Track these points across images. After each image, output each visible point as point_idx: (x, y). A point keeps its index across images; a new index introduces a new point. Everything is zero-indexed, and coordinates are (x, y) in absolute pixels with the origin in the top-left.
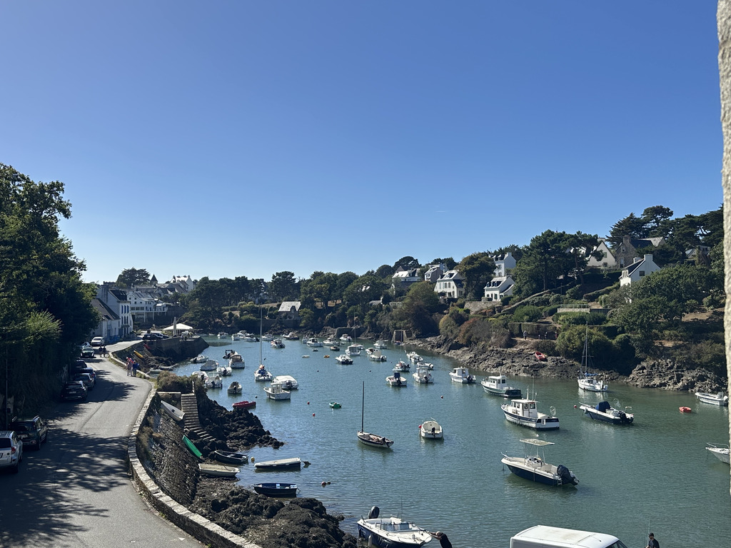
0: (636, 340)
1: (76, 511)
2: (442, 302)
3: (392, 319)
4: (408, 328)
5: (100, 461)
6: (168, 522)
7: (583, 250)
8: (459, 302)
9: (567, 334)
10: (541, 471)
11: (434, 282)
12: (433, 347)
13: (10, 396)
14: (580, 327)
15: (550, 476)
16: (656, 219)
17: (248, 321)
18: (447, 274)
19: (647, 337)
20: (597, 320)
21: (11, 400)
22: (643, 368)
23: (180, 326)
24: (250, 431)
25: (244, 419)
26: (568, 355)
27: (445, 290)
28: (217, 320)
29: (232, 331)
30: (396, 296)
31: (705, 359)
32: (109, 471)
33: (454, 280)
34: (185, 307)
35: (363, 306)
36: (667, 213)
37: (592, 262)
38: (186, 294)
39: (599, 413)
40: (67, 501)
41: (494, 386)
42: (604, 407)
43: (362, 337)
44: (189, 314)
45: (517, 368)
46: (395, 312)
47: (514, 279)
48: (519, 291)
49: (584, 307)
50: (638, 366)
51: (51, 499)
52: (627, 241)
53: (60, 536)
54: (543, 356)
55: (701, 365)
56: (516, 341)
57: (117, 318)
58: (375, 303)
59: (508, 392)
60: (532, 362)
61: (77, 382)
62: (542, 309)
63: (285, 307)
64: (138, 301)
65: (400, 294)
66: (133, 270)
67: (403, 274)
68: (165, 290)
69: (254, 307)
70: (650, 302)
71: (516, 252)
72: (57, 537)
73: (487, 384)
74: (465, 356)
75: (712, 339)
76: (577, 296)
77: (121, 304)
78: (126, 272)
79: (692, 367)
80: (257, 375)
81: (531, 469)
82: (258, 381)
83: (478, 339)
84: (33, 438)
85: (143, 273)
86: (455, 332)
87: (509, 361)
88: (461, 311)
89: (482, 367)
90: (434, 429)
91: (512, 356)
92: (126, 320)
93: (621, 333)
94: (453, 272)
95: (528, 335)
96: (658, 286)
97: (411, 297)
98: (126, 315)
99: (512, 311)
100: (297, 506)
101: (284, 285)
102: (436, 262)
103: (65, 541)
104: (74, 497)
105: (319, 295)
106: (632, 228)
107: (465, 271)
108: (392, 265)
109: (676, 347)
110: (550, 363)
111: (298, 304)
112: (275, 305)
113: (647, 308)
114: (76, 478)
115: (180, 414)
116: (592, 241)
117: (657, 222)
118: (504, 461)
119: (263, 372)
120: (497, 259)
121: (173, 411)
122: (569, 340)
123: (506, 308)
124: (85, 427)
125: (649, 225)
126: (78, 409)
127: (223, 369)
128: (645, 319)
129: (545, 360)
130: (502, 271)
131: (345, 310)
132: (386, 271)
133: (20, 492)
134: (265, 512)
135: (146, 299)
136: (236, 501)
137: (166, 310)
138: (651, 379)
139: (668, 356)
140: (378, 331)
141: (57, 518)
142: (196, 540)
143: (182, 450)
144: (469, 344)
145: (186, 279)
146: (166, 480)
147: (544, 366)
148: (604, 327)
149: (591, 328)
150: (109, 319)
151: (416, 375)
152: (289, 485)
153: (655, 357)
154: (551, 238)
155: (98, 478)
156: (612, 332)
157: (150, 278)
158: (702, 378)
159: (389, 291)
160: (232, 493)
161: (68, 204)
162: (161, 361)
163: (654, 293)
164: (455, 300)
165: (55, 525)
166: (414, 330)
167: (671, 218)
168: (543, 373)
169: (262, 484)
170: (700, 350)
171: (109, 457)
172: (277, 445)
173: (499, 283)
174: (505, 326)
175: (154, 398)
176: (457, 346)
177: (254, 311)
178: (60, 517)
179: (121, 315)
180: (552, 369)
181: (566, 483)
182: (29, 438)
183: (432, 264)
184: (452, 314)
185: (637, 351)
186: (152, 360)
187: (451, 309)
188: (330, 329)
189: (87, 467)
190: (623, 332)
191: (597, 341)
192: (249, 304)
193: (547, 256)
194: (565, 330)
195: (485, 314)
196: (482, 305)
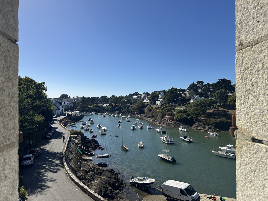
0: (194, 118)
1: (48, 180)
2: (145, 105)
3: (133, 109)
4: (137, 112)
5: (54, 162)
6: (73, 183)
7: (181, 93)
8: (150, 105)
9: (177, 115)
10: (167, 159)
11: (143, 100)
12: (143, 117)
13: (31, 140)
14: (180, 114)
15: (169, 160)
16: (200, 84)
17: (95, 109)
18: (147, 97)
19: (197, 117)
20: (184, 112)
21: (31, 141)
22: (196, 125)
23: (77, 112)
24: (95, 145)
25: (94, 142)
26: (177, 121)
27: (146, 102)
28: (87, 109)
29: (91, 112)
30: (134, 103)
31: (211, 123)
32: (57, 165)
33: (148, 99)
34: (78, 105)
35: (125, 106)
36: (202, 82)
37: (183, 95)
38: (78, 101)
39: (184, 139)
40: (46, 177)
41: (159, 130)
42: (185, 137)
43: (125, 114)
44: (79, 107)
45: (164, 124)
46: (133, 107)
47: (164, 99)
48: (165, 103)
49: (181, 108)
50: (195, 124)
51: (41, 176)
52: (192, 90)
53: (44, 190)
54: (171, 121)
55: (211, 124)
56: (164, 117)
57: (60, 110)
58: (128, 104)
59: (162, 132)
60: (168, 123)
61: (49, 134)
62: (171, 108)
63: (105, 105)
64: (65, 103)
65: (135, 103)
66: (64, 95)
67: (135, 97)
68: (72, 100)
69: (96, 105)
70: (198, 108)
71: (164, 92)
72: (43, 191)
73: (157, 130)
74: (151, 120)
75: (213, 117)
76: (179, 105)
77: (61, 106)
78: (62, 95)
79: (208, 125)
80: (98, 126)
81: (165, 158)
82: (98, 128)
83: (154, 116)
84: (37, 154)
85: (67, 95)
86: (149, 113)
87: (162, 122)
88: (150, 108)
89: (155, 123)
90: (141, 145)
91: (163, 121)
92: (62, 110)
93: (190, 115)
94: (148, 97)
95: (167, 115)
96: (200, 104)
97: (137, 104)
98: (62, 109)
99: (163, 108)
100: (108, 172)
101: (104, 99)
102: (144, 93)
103: (45, 192)
104: (48, 175)
105: (114, 102)
106: (194, 86)
107: (151, 97)
108: (133, 94)
109: (204, 120)
110: (172, 123)
111: (108, 105)
112: (102, 105)
113: (197, 109)
114: (48, 168)
115: (77, 141)
116: (184, 91)
117: (200, 85)
118: (158, 155)
119: (99, 126)
120: (159, 94)
121: (75, 141)
122: (177, 117)
123: (162, 107)
124: (51, 148)
125: (198, 86)
126: (49, 141)
127: (88, 124)
128: (197, 112)
129: (171, 122)
130: (161, 97)
131: (120, 106)
132: (131, 95)
133: (33, 174)
134: (99, 174)
135: (67, 103)
136: (91, 170)
137: (73, 105)
138: (198, 128)
139: (202, 122)
140: (129, 112)
141: (43, 183)
142: (81, 190)
143: (77, 153)
144: (152, 117)
145: (78, 97)
146: (73, 164)
147: (171, 124)
148: (186, 114)
149: (183, 114)
150: (57, 110)
151: (139, 127)
152: (105, 163)
153: (199, 122)
154: (173, 90)
155: (54, 168)
156: (188, 115)
157: (68, 97)
158: (211, 128)
159: (132, 101)
160: (91, 168)
161: (46, 88)
162: (71, 122)
163: (199, 105)
164: (149, 104)
165: (43, 186)
166: (138, 112)
167: (204, 84)
168: (171, 125)
169: (99, 163)
170: (210, 121)
171: (57, 160)
172: (102, 149)
173: (160, 100)
174: (161, 113)
175: (70, 138)
176: (149, 117)
177: (96, 106)
178: (44, 183)
179: (61, 109)
180: (173, 124)
181: (174, 162)
182: (36, 154)
183: (143, 94)
184: (148, 108)
185: (195, 120)
186: (69, 121)
187: (148, 107)
188: (116, 111)
189: (51, 164)
190: (191, 115)
191: (184, 118)
192: (95, 104)
193: (172, 94)
194: (176, 114)
195: (156, 109)
196: (156, 106)
